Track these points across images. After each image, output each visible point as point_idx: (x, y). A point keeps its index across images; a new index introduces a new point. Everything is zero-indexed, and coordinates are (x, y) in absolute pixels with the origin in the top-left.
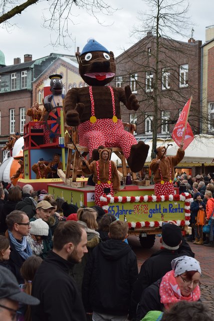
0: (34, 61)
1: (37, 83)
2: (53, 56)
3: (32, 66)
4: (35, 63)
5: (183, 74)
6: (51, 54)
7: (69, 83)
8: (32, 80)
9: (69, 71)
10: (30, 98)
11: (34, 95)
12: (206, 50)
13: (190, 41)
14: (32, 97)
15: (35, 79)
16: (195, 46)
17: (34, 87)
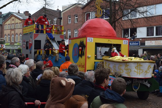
0: (3, 14)
1: (4, 22)
2: (10, 13)
3: (2, 16)
4: (3, 15)
5: (55, 21)
6: (9, 12)
7: (16, 22)
8: (2, 21)
9: (16, 18)
10: (1, 28)
11: (3, 26)
12: (62, 13)
13: (57, 10)
14: (2, 27)
15: (3, 21)
16: (59, 12)
17: (3, 24)
